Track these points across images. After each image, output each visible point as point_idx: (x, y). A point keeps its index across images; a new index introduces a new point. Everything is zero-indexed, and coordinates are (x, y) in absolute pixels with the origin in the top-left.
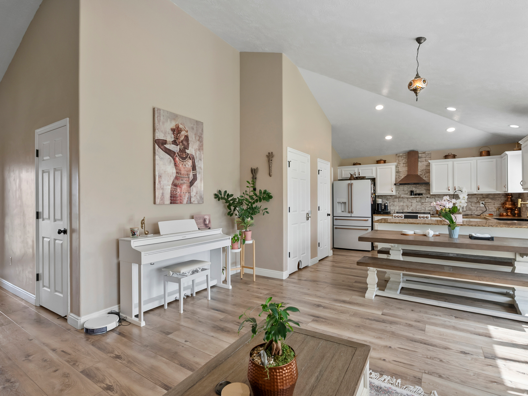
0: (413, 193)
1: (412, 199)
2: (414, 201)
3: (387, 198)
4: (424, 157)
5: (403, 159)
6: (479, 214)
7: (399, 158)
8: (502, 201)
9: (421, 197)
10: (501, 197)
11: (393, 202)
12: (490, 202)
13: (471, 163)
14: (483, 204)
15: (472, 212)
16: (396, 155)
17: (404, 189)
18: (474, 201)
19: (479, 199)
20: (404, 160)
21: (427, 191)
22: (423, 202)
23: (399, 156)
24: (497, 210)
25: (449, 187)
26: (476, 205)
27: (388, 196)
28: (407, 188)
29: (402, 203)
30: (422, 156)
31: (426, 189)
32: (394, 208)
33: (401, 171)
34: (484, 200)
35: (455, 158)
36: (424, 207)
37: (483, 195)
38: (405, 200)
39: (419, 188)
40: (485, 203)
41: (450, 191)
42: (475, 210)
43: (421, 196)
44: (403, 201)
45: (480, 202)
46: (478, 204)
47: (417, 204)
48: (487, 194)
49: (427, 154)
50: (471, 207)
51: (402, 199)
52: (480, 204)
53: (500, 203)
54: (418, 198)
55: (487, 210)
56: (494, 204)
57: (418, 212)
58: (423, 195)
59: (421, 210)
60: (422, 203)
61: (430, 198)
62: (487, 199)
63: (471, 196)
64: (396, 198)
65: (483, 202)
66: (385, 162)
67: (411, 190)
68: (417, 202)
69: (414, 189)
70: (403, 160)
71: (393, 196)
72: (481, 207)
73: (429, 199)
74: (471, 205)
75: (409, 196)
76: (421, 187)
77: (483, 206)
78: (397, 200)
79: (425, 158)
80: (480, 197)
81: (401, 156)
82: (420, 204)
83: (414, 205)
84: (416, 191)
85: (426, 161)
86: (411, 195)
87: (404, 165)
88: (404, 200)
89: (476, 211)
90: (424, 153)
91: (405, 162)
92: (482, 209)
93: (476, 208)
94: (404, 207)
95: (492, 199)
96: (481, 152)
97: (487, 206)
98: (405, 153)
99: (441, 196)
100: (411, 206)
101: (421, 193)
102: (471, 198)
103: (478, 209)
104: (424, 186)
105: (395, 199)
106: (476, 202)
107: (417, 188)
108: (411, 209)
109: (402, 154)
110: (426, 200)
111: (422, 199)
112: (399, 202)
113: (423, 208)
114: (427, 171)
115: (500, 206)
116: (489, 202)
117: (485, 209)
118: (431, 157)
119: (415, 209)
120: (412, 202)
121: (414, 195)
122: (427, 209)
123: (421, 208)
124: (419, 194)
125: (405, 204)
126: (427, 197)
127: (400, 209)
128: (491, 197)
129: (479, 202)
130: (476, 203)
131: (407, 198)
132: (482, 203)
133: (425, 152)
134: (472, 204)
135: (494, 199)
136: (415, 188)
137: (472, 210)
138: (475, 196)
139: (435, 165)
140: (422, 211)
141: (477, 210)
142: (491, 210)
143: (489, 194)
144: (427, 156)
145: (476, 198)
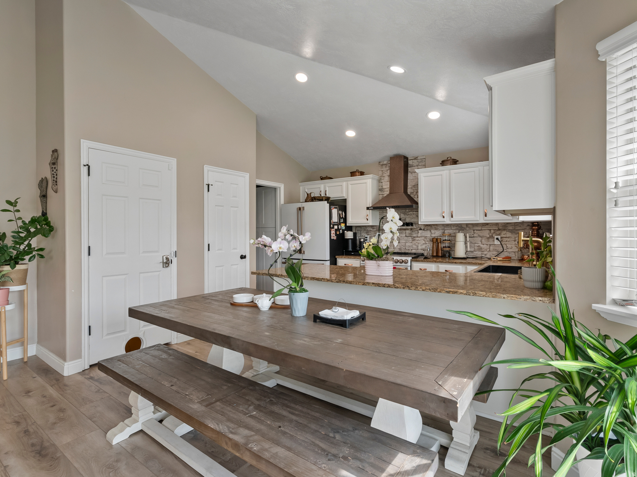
3: (368, 230)
4: (415, 165)
5: (387, 169)
7: (382, 168)
9: (411, 229)
10: (525, 229)
12: (509, 237)
13: (476, 172)
14: (499, 240)
15: (482, 253)
16: (379, 162)
18: (485, 236)
19: (492, 231)
20: (388, 171)
22: (415, 237)
23: (383, 165)
25: (443, 213)
26: (488, 241)
27: (369, 227)
30: (414, 164)
31: (414, 215)
33: (386, 188)
34: (500, 234)
35: (456, 164)
36: (415, 245)
37: (499, 225)
39: (409, 215)
40: (501, 238)
41: (445, 219)
42: (486, 250)
43: (410, 227)
45: (494, 236)
46: (491, 240)
47: (406, 240)
48: (504, 223)
49: (420, 160)
50: (482, 245)
52: (494, 241)
54: (408, 229)
55: (505, 251)
56: (515, 241)
57: (408, 252)
58: (414, 225)
59: (411, 248)
60: (414, 239)
61: (424, 230)
62: (505, 232)
63: (482, 227)
65: (499, 237)
66: (362, 174)
68: (406, 236)
69: (402, 216)
71: (375, 228)
72: (495, 245)
73: (422, 232)
74: (481, 242)
76: (412, 212)
77: (499, 243)
79: (418, 166)
80: (495, 228)
81: (385, 164)
82: (411, 239)
83: (402, 241)
89: (488, 252)
90: (416, 158)
92: (496, 248)
93: (488, 247)
95: (512, 231)
97: (505, 244)
99: (439, 227)
101: (411, 222)
102: (481, 230)
103: (492, 248)
104: (415, 211)
106: (489, 236)
107: (406, 214)
108: (398, 247)
109: (386, 161)
110: (418, 233)
111: (413, 232)
113: (415, 247)
116: (507, 236)
117: (502, 248)
118: (425, 165)
119: (404, 248)
122: (420, 247)
123: (412, 246)
124: (408, 224)
126: (420, 229)
128: (511, 228)
129: (492, 237)
132: (497, 239)
133: (417, 157)
134: (483, 240)
135: (514, 233)
136: (403, 214)
137: (483, 250)
138: (487, 226)
139: (424, 177)
140: (413, 251)
141: (490, 251)
142: (510, 250)
143: (508, 223)
144: (420, 164)
145: (488, 231)
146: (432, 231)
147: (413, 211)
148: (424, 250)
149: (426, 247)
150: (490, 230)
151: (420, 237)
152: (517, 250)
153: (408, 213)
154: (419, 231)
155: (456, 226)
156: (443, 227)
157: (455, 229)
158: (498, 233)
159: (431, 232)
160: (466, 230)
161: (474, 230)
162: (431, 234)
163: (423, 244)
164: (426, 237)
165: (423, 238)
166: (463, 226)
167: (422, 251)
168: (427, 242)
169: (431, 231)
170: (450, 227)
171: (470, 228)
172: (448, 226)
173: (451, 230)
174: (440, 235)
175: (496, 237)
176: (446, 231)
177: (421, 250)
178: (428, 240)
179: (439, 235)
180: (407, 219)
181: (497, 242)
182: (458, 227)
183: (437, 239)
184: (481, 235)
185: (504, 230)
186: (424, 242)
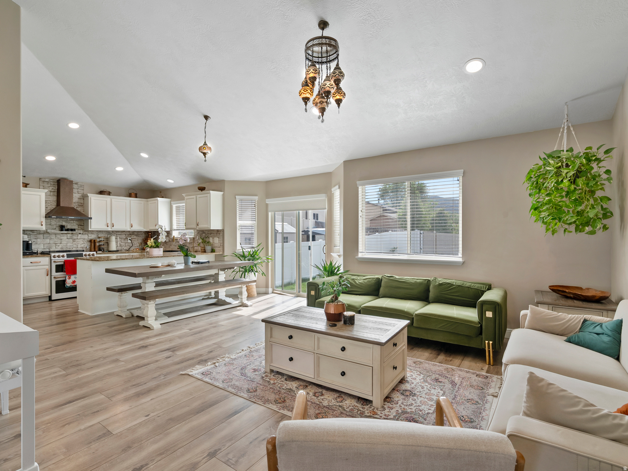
0: (64, 228)
1: (61, 235)
2: (64, 238)
5: (50, 185)
6: (127, 249)
7: (43, 184)
8: (143, 238)
9: (72, 233)
11: (35, 239)
12: (135, 239)
13: (126, 202)
16: (40, 179)
17: (52, 223)
18: (123, 238)
19: (127, 235)
20: (51, 188)
21: (79, 226)
23: (44, 181)
24: (140, 245)
25: (108, 224)
26: (125, 241)
28: (56, 222)
29: (49, 240)
31: (79, 224)
32: (37, 247)
33: (47, 201)
35: (110, 195)
36: (76, 245)
37: (131, 232)
38: (53, 237)
39: (70, 223)
40: (132, 239)
41: (109, 228)
42: (124, 245)
44: (50, 238)
46: (126, 240)
47: (67, 241)
49: (80, 186)
50: (121, 243)
51: (48, 235)
52: (128, 240)
53: (141, 239)
54: (69, 234)
55: (133, 246)
56: (138, 240)
58: (76, 230)
59: (72, 247)
60: (74, 240)
61: (82, 234)
62: (133, 236)
63: (121, 233)
64: (40, 234)
65: (130, 238)
67: (61, 224)
68: (67, 238)
69: (64, 224)
70: (49, 187)
72: (128, 243)
73: (81, 236)
75: (57, 232)
77: (130, 242)
78: (41, 236)
79: (78, 189)
81: (47, 182)
82: (72, 241)
83: (64, 242)
84: (67, 226)
85: (78, 193)
86: (62, 230)
87: (52, 193)
88: (51, 236)
89: (125, 247)
90: (76, 184)
91: (52, 191)
94: (51, 245)
95: (136, 235)
96: (130, 193)
97: (133, 242)
98: (53, 180)
99: (94, 232)
100: (60, 244)
101: (72, 228)
103: (126, 244)
104: (75, 221)
105: (38, 236)
107: (68, 222)
108: (60, 247)
109: (48, 180)
111: (73, 235)
112: (44, 239)
113: (75, 246)
114: (79, 205)
115: (142, 242)
117: (132, 244)
118: (83, 190)
119: (66, 247)
120: (61, 239)
121: (65, 231)
122: (79, 246)
123: (73, 245)
124: (72, 230)
125: (52, 242)
126: (80, 234)
127: (45, 248)
128: (136, 234)
129: (127, 238)
130: (125, 239)
131: (56, 234)
132: (130, 239)
133: (78, 183)
134: (122, 240)
135: (138, 236)
136: (65, 222)
137: (122, 246)
138: (124, 232)
139: (94, 199)
140: (74, 249)
141: (125, 246)
142: (135, 245)
143: (134, 231)
144: (80, 188)
145: (125, 235)
147: (74, 221)
148: (83, 248)
149: (84, 246)
150: (126, 235)
151: (79, 239)
152: (139, 245)
153: (69, 222)
154: (79, 235)
155: (106, 232)
156: (97, 232)
157: (105, 234)
158: (130, 236)
161: (117, 235)
162: (89, 237)
163: (82, 244)
164: (84, 239)
166: (110, 232)
171: (114, 233)
175: (129, 238)
176: (99, 235)
179: (94, 237)
180: (68, 226)
181: (129, 241)
182: (107, 233)
183: (94, 241)
184: (121, 237)
185: (133, 234)
186: (82, 242)
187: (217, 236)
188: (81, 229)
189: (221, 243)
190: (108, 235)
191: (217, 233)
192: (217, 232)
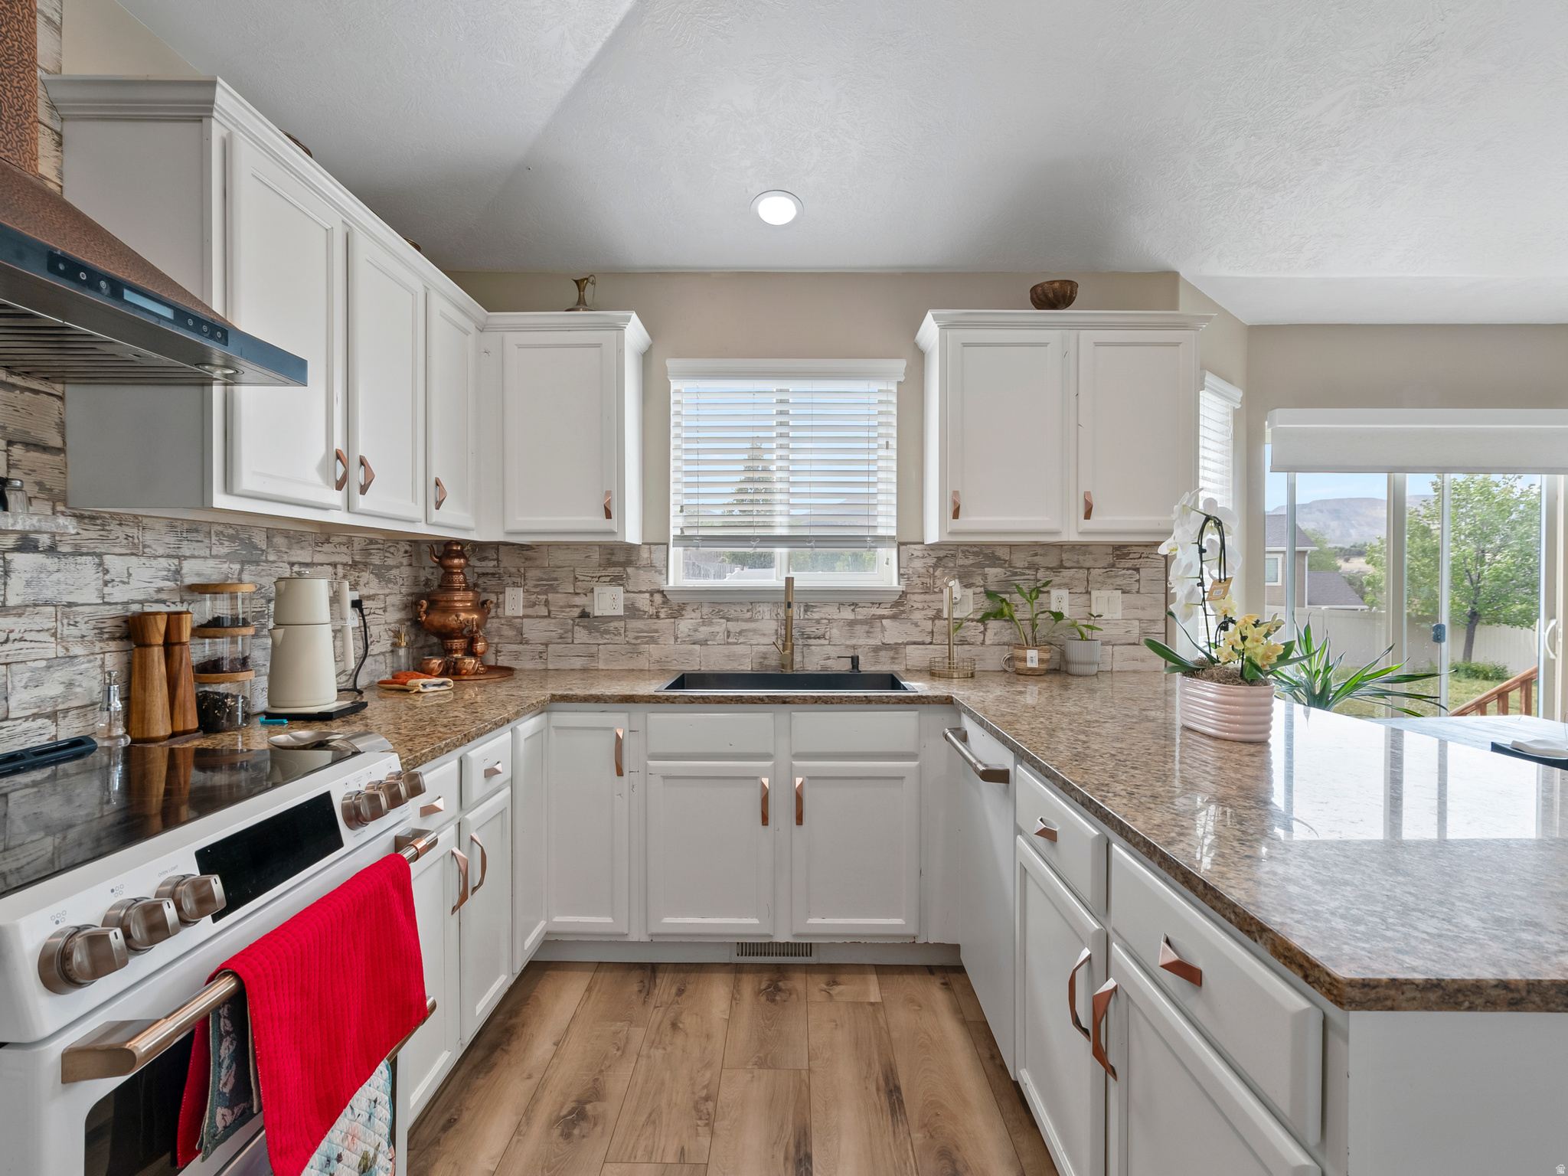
12: (374, 598)
24: (390, 645)
25: (338, 458)
34: (358, 584)
40: (361, 597)
53: (399, 600)
55: (368, 652)
56: (385, 610)
61: (51, 550)
65: (356, 594)
73: (42, 568)
77: (358, 621)
95: (379, 573)
97: (368, 625)
115: (401, 620)
116: (371, 592)
117: (363, 644)
126: (29, 545)
132: (354, 603)
135: (384, 578)
143: (371, 540)
145: (330, 569)
146: (106, 558)
148: (53, 716)
149: (70, 685)
150: (334, 565)
151: (19, 611)
154: (16, 559)
156: (171, 539)
157: (229, 557)
158: (353, 579)
159: (106, 572)
160: (267, 561)
161: (292, 564)
162: (106, 583)
163: (52, 667)
164: (70, 605)
165: (45, 619)
167: (40, 722)
168: (77, 650)
169: (101, 564)
170: (207, 541)
171: (277, 551)
172: (197, 531)
173: (211, 563)
174: (160, 590)
175: (349, 595)
176: (188, 566)
177: (35, 716)
178: (84, 628)
181: (352, 619)
185: (366, 566)
186: (52, 650)
187: (1119, 581)
188: (40, 485)
189: (1153, 621)
190: (243, 563)
191: (1113, 566)
192: (1110, 559)
